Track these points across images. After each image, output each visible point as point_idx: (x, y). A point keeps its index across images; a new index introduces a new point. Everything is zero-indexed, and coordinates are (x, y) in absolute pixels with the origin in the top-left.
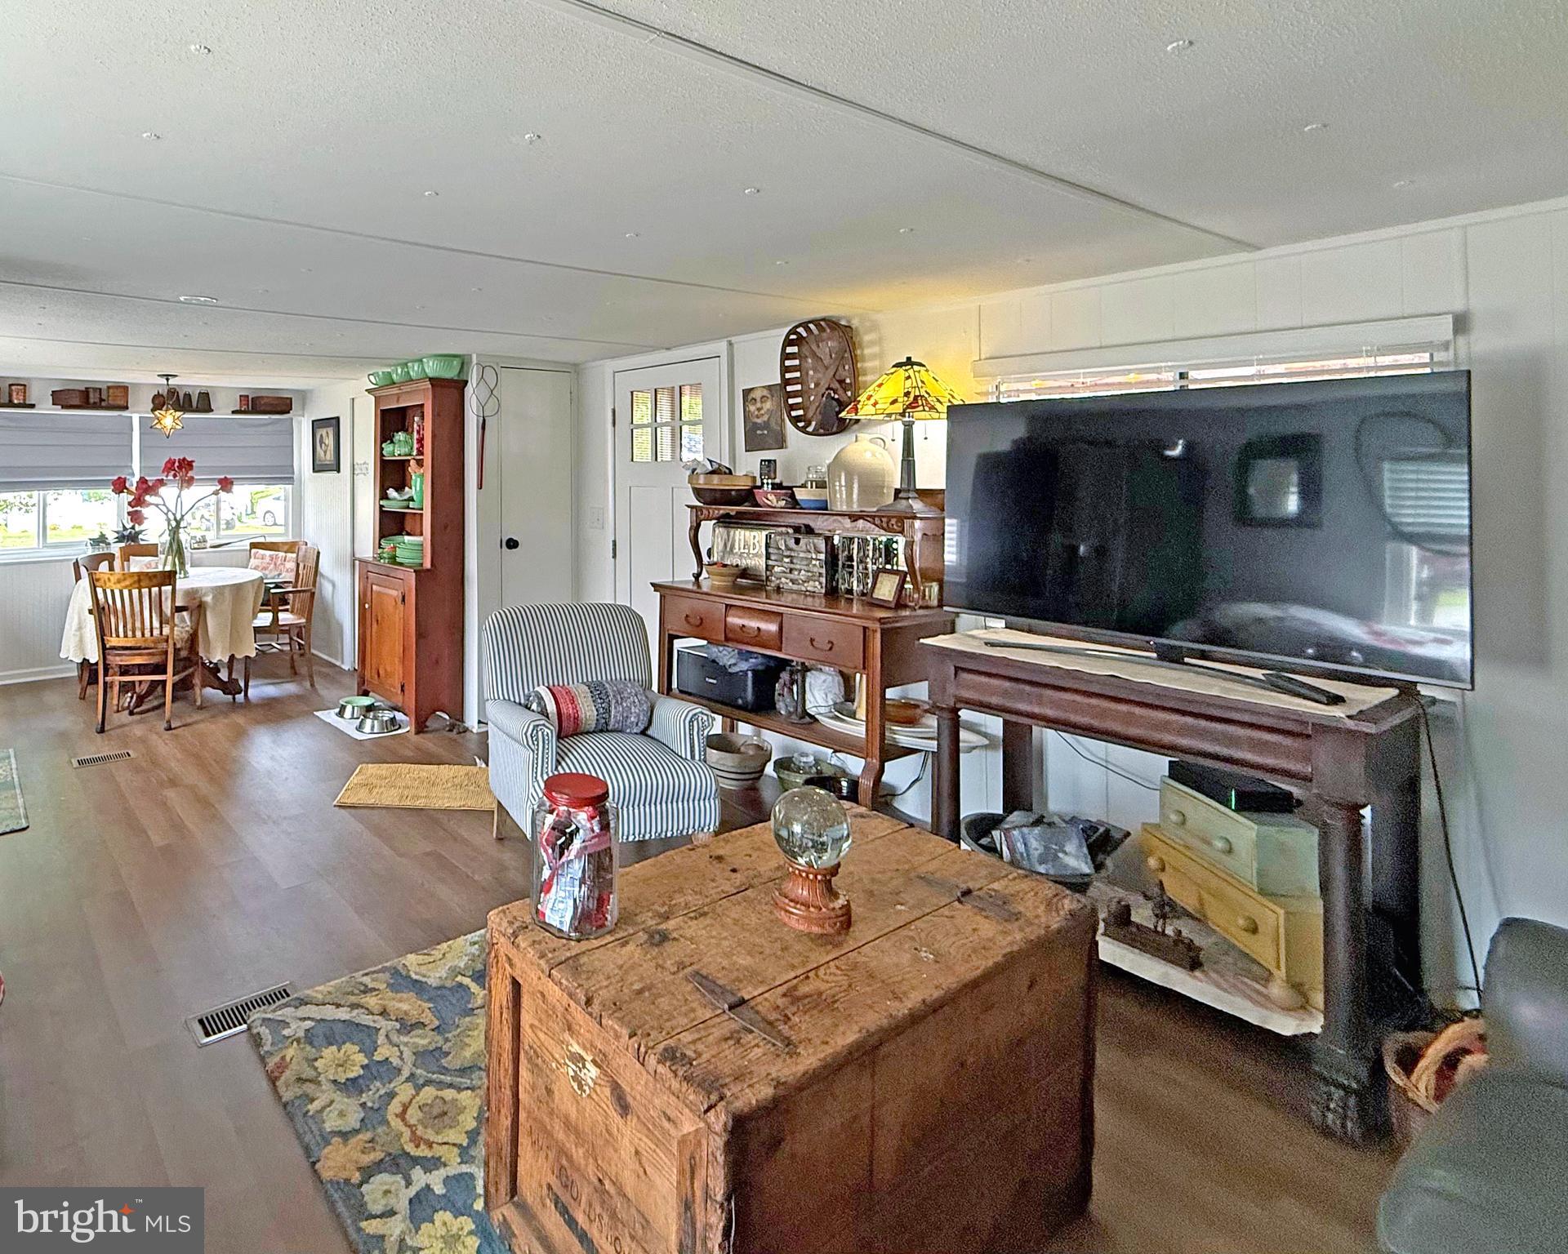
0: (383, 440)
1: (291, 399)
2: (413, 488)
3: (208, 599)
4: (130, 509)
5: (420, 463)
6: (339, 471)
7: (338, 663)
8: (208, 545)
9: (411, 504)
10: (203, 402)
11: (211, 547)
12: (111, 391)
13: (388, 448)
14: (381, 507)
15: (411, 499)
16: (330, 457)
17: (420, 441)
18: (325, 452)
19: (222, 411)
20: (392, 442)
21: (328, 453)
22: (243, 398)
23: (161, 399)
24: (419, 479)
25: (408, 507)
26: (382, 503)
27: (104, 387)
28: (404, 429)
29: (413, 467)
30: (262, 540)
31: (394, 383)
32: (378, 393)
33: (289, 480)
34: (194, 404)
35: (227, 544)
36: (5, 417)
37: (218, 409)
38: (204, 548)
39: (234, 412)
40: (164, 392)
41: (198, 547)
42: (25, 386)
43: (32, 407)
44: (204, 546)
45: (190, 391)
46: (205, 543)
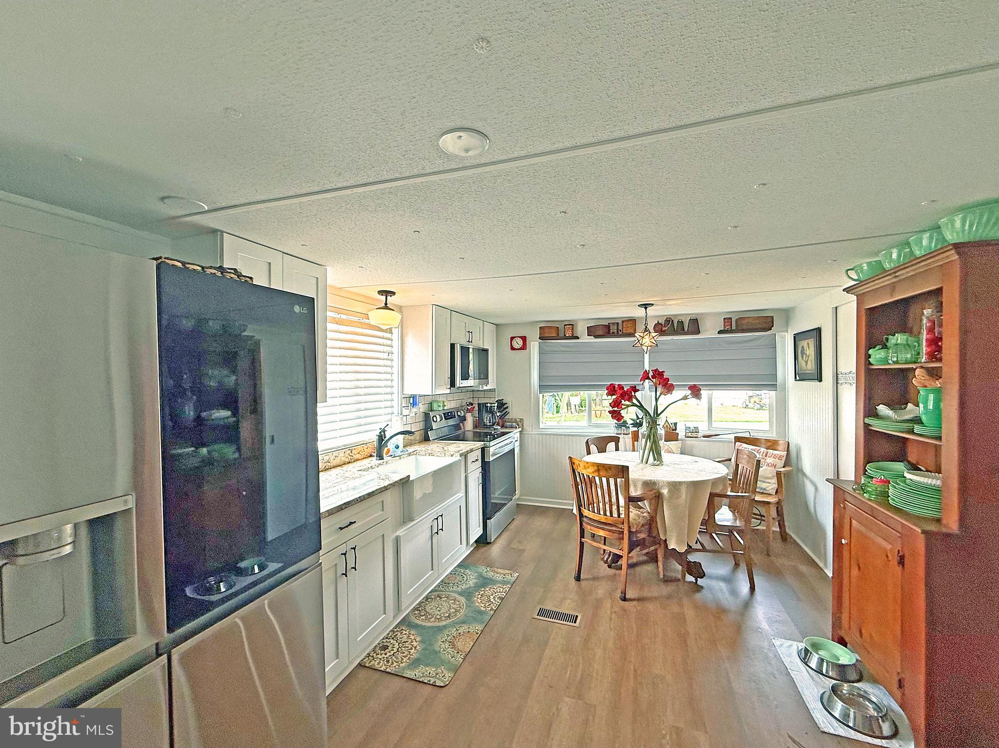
0: (871, 346)
1: (773, 317)
2: (921, 405)
3: (665, 491)
4: (611, 409)
5: (934, 373)
6: (821, 380)
7: (821, 565)
8: (700, 434)
9: (917, 429)
10: (694, 326)
11: (704, 437)
12: (624, 323)
13: (876, 355)
14: (867, 426)
15: (917, 420)
16: (810, 366)
17: (936, 343)
18: (807, 362)
19: (710, 331)
20: (885, 347)
21: (809, 362)
22: (727, 320)
23: (660, 326)
24: (931, 397)
25: (912, 432)
26: (867, 421)
27: (620, 322)
28: (905, 329)
29: (919, 377)
30: (747, 435)
31: (886, 271)
32: (862, 290)
33: (773, 386)
34: (686, 329)
35: (716, 435)
36: (563, 345)
37: (706, 331)
38: (697, 437)
39: (720, 332)
40: (662, 321)
41: (691, 436)
42: (573, 325)
43: (578, 338)
44: (697, 436)
45: (682, 319)
46: (697, 433)
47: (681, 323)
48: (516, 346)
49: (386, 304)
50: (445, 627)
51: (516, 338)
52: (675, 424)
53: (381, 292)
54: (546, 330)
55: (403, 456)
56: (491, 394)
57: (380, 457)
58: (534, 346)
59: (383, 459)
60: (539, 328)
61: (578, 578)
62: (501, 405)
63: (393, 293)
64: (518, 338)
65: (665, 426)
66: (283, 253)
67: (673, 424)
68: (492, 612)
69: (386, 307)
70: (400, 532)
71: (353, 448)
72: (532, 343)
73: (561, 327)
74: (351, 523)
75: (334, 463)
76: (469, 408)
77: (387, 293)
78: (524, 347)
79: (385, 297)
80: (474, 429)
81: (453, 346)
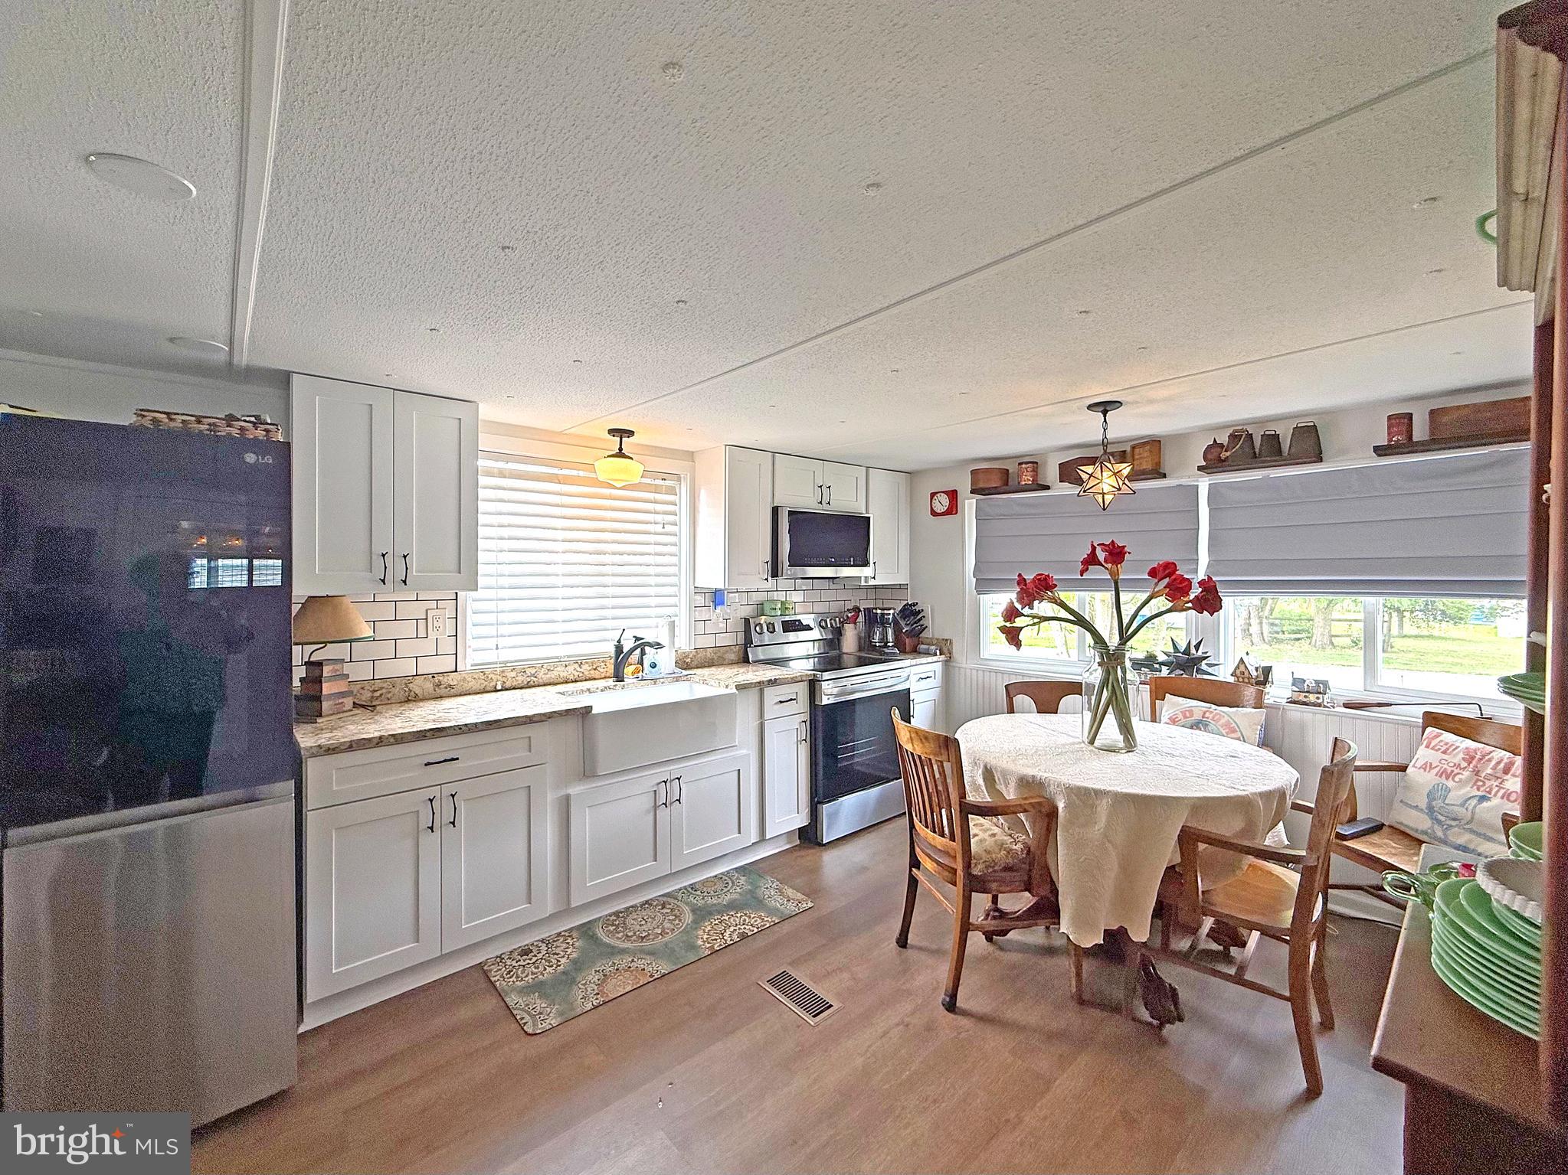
8: (1331, 699)
10: (1305, 443)
11: (1341, 705)
12: (1137, 451)
19: (1351, 453)
22: (1399, 420)
23: (1221, 451)
27: (1128, 448)
30: (1456, 710)
34: (1286, 450)
35: (1380, 705)
36: (1021, 503)
37: (1343, 452)
38: (1319, 705)
39: (1380, 451)
40: (1224, 439)
41: (1305, 700)
42: (1037, 463)
43: (1047, 488)
44: (1319, 701)
45: (1271, 428)
46: (1320, 696)
47: (1273, 440)
48: (939, 509)
49: (621, 449)
50: (623, 951)
51: (938, 495)
52: (1267, 671)
53: (613, 432)
54: (981, 476)
55: (662, 680)
56: (898, 594)
57: (619, 677)
58: (969, 505)
59: (623, 681)
60: (971, 472)
61: (902, 942)
62: (911, 612)
63: (630, 433)
64: (942, 494)
65: (1238, 672)
66: (394, 389)
67: (1260, 670)
68: (707, 952)
69: (620, 454)
70: (574, 790)
71: (584, 661)
72: (966, 501)
73: (1012, 468)
74: (453, 759)
75: (545, 678)
76: (849, 615)
77: (622, 433)
78: (953, 509)
79: (619, 439)
80: (860, 649)
81: (775, 511)
